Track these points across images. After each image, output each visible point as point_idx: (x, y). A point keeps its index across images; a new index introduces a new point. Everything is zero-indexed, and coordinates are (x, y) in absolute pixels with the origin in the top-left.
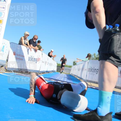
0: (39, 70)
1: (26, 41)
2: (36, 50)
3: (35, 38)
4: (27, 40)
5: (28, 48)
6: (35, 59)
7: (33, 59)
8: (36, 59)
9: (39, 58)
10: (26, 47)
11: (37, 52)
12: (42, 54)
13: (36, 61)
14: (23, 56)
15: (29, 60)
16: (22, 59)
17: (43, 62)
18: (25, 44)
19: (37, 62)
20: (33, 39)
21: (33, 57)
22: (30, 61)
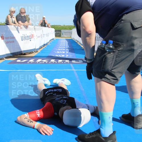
0: (35, 48)
1: (13, 19)
2: (27, 27)
3: (22, 12)
4: (14, 17)
5: (17, 27)
6: (28, 36)
7: (26, 38)
8: (30, 36)
9: (32, 35)
10: (15, 26)
11: (28, 28)
12: (35, 29)
13: (30, 39)
14: (14, 38)
15: (22, 40)
16: (13, 42)
17: (39, 37)
18: (13, 23)
19: (32, 40)
20: (20, 13)
21: (26, 35)
22: (24, 40)
